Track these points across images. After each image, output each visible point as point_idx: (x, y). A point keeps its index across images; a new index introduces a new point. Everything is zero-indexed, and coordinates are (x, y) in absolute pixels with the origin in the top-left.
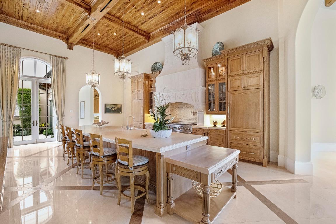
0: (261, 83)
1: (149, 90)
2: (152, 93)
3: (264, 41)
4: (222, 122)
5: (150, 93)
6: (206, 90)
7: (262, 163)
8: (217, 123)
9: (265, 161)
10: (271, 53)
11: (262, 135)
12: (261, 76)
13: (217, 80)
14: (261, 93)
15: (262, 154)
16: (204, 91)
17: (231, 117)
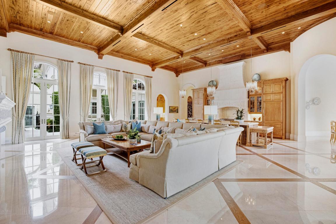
0: (282, 99)
1: (206, 98)
2: (209, 100)
3: (283, 78)
4: (259, 118)
5: (208, 100)
6: (249, 100)
7: (282, 138)
8: (255, 119)
9: (284, 137)
10: (287, 82)
11: (282, 124)
12: (281, 95)
13: (256, 95)
14: (281, 103)
15: (282, 133)
16: (248, 101)
17: (265, 115)
